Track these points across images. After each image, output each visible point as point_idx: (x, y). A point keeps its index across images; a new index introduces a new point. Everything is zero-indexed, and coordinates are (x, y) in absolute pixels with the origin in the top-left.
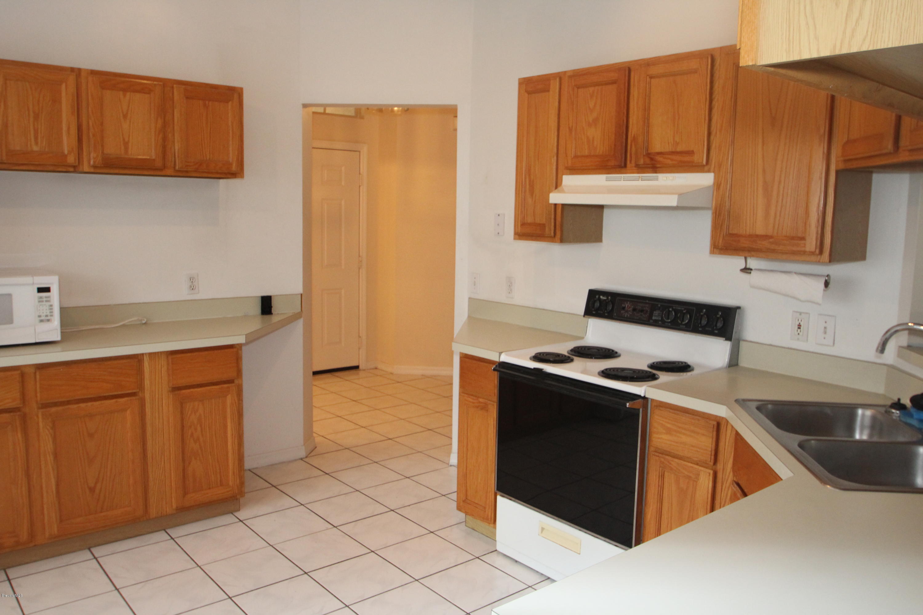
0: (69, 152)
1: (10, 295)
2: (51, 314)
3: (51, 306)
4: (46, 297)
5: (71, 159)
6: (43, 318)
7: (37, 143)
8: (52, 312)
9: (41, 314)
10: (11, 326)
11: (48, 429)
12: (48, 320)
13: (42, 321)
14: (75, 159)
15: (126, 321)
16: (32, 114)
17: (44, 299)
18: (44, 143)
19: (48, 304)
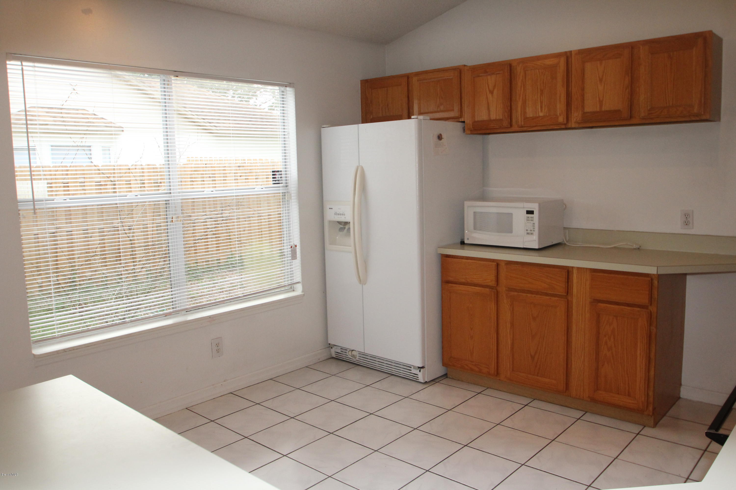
0: (560, 115)
1: (510, 215)
2: (534, 229)
3: (534, 224)
4: (531, 218)
5: (561, 119)
6: (529, 232)
7: (542, 111)
8: (534, 228)
9: (528, 229)
10: (510, 234)
11: (508, 305)
12: (532, 234)
13: (528, 234)
14: (564, 119)
15: (617, 245)
16: (539, 91)
17: (530, 219)
18: (546, 110)
19: (532, 222)
